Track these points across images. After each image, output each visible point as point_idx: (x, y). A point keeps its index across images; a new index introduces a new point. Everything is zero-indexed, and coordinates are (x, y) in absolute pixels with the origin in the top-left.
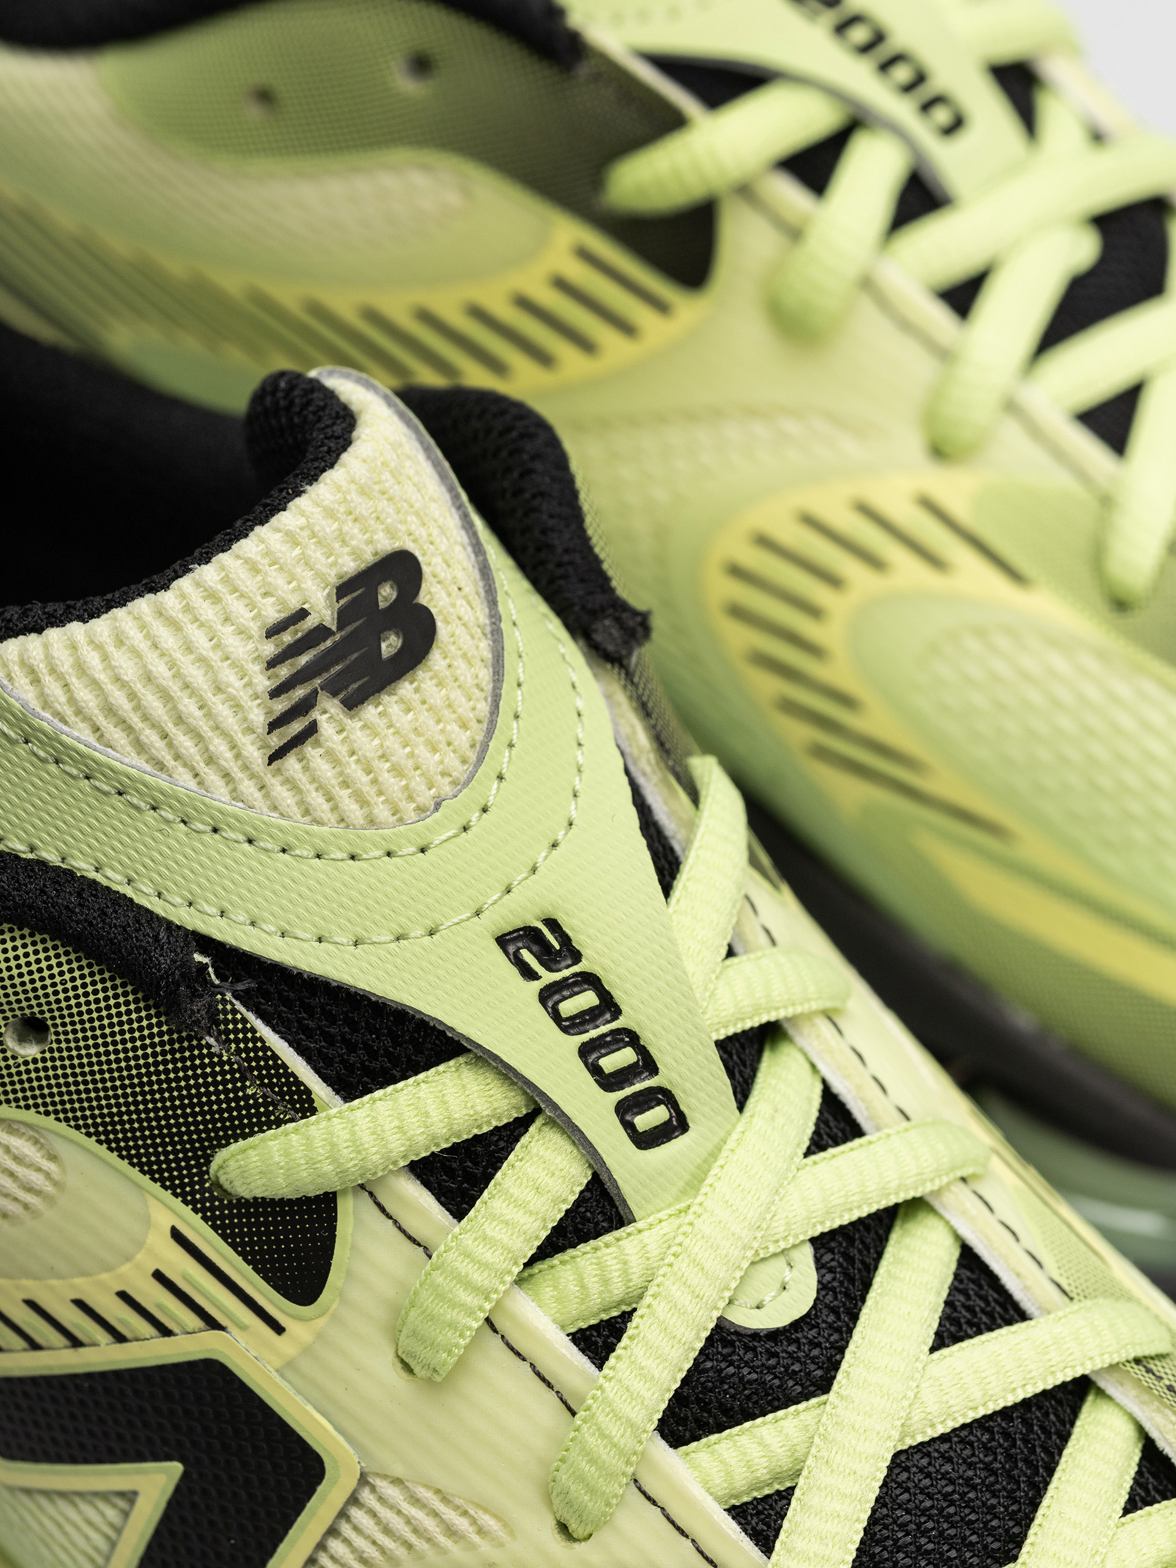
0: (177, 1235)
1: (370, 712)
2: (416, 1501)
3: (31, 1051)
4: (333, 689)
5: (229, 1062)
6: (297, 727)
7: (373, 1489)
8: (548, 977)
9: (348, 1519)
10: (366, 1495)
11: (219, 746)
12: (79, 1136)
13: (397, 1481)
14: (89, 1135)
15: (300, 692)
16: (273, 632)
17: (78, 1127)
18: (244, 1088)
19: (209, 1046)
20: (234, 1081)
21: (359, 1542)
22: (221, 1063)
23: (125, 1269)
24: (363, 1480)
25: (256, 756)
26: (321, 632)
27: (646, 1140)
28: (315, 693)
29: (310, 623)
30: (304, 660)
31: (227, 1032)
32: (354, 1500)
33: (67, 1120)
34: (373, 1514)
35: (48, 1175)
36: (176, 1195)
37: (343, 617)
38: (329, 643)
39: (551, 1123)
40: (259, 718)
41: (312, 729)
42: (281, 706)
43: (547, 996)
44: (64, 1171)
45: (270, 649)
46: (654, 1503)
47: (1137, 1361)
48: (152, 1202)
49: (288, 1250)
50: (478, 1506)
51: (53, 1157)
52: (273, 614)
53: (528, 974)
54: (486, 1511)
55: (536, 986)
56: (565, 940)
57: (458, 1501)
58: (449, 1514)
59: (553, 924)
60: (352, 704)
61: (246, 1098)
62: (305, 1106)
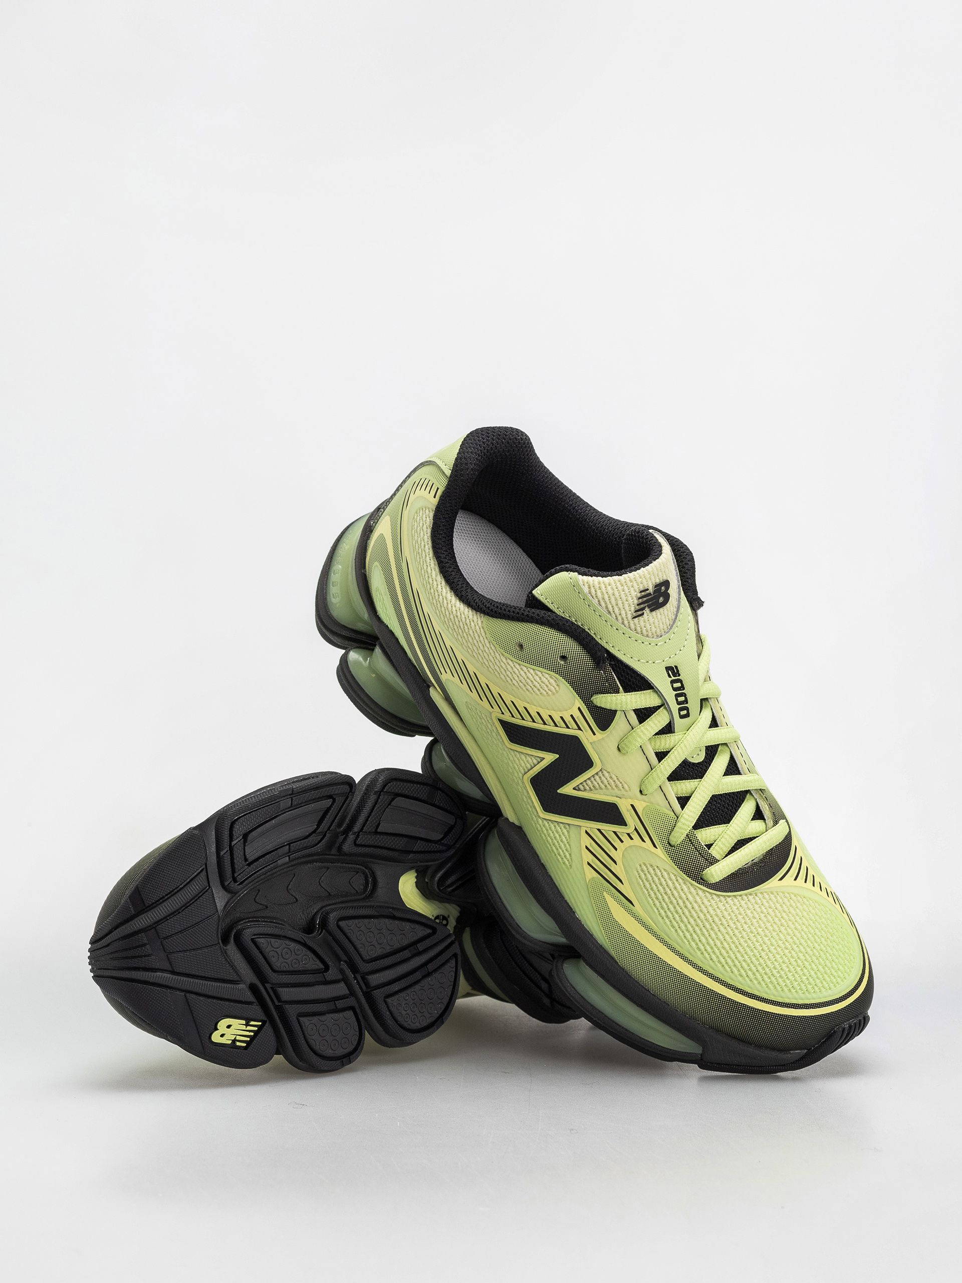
0: (579, 709)
1: (654, 613)
2: (611, 777)
3: (562, 663)
4: (649, 607)
5: (604, 678)
6: (640, 613)
7: (602, 773)
8: (673, 678)
9: (594, 777)
10: (600, 773)
11: (623, 613)
12: (566, 683)
13: (609, 772)
14: (568, 683)
15: (642, 606)
16: (641, 592)
17: (566, 681)
18: (606, 684)
19: (601, 673)
20: (604, 681)
21: (594, 782)
22: (603, 677)
23: (565, 712)
24: (601, 770)
25: (630, 616)
26: (650, 594)
27: (682, 717)
28: (645, 606)
29: (648, 592)
30: (645, 599)
31: (606, 671)
32: (597, 774)
33: (565, 679)
34: (600, 777)
35: (555, 689)
36: (582, 701)
37: (655, 592)
38: (650, 597)
39: (665, 708)
40: (633, 609)
41: (643, 614)
42: (638, 608)
43: (672, 682)
44: (559, 689)
45: (639, 595)
46: (663, 792)
47: (760, 790)
48: (576, 700)
49: (603, 719)
50: (625, 782)
51: (557, 685)
52: (642, 589)
53: (670, 676)
54: (626, 783)
55: (670, 679)
56: (678, 671)
57: (621, 780)
58: (618, 783)
60: (651, 611)
61: (605, 686)
62: (618, 692)
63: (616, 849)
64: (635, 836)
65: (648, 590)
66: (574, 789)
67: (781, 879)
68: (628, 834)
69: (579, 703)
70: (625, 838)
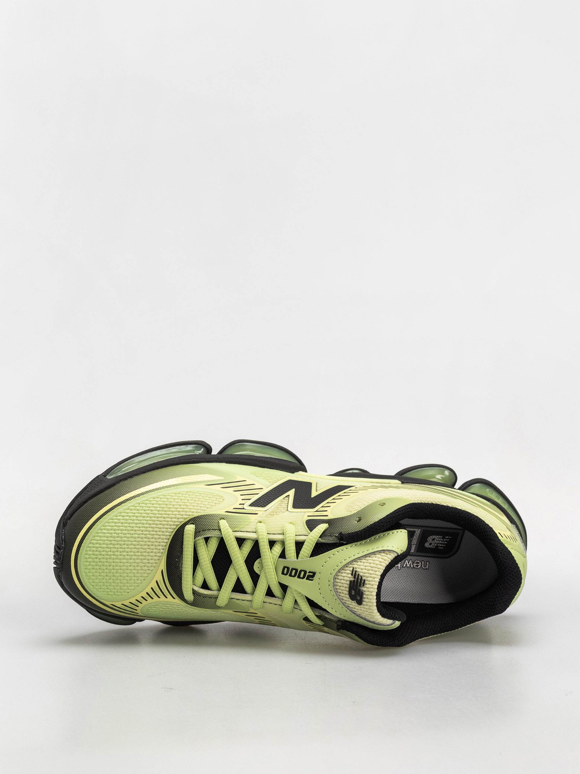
0: (327, 516)
1: (348, 583)
4: (354, 581)
6: (354, 574)
8: (307, 574)
9: (287, 505)
10: (286, 509)
11: (360, 564)
13: (283, 512)
14: (344, 517)
15: (357, 576)
16: (365, 581)
17: (346, 516)
21: (284, 504)
23: (331, 509)
24: (288, 510)
25: (356, 567)
26: (360, 586)
27: (284, 567)
28: (355, 579)
30: (359, 581)
31: (335, 539)
32: (287, 507)
34: (284, 508)
36: (330, 519)
37: (360, 590)
38: (358, 586)
40: (358, 571)
41: (352, 575)
42: (357, 574)
43: (305, 572)
44: (345, 512)
45: (363, 578)
47: (217, 597)
48: (332, 516)
49: (312, 524)
53: (310, 572)
55: (308, 572)
56: (309, 579)
59: (312, 580)
60: (351, 581)
62: (320, 538)
63: (241, 495)
64: (241, 506)
65: (363, 586)
66: (289, 495)
67: (162, 572)
68: (244, 504)
69: (330, 517)
70: (243, 502)
